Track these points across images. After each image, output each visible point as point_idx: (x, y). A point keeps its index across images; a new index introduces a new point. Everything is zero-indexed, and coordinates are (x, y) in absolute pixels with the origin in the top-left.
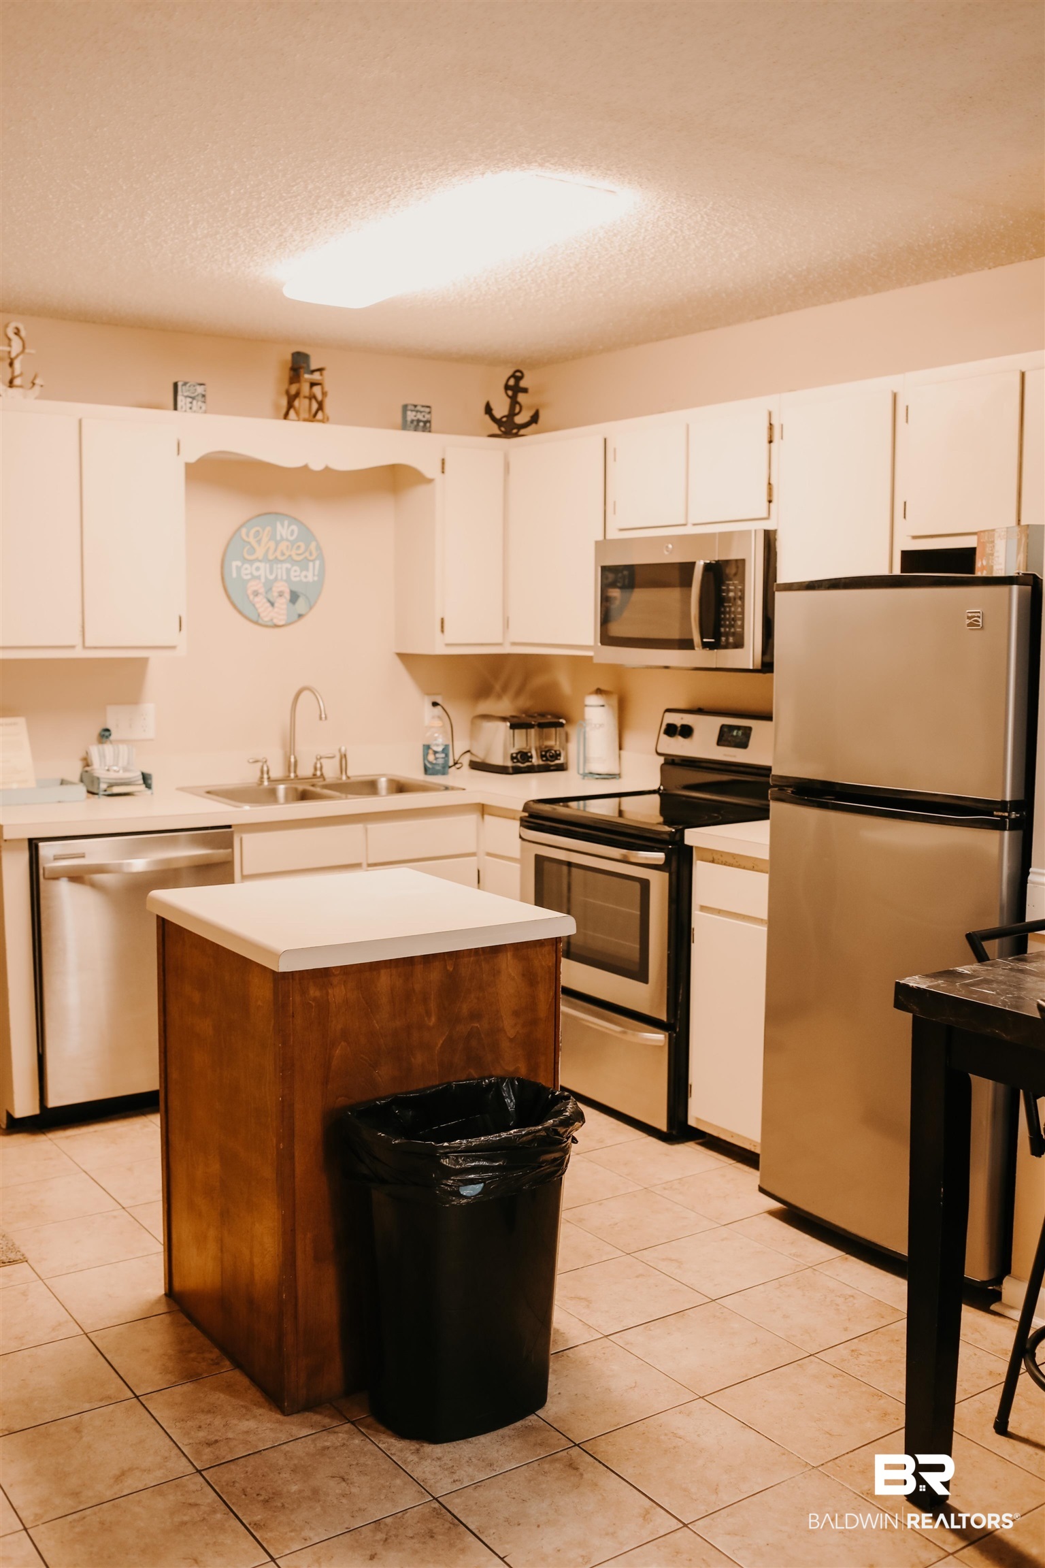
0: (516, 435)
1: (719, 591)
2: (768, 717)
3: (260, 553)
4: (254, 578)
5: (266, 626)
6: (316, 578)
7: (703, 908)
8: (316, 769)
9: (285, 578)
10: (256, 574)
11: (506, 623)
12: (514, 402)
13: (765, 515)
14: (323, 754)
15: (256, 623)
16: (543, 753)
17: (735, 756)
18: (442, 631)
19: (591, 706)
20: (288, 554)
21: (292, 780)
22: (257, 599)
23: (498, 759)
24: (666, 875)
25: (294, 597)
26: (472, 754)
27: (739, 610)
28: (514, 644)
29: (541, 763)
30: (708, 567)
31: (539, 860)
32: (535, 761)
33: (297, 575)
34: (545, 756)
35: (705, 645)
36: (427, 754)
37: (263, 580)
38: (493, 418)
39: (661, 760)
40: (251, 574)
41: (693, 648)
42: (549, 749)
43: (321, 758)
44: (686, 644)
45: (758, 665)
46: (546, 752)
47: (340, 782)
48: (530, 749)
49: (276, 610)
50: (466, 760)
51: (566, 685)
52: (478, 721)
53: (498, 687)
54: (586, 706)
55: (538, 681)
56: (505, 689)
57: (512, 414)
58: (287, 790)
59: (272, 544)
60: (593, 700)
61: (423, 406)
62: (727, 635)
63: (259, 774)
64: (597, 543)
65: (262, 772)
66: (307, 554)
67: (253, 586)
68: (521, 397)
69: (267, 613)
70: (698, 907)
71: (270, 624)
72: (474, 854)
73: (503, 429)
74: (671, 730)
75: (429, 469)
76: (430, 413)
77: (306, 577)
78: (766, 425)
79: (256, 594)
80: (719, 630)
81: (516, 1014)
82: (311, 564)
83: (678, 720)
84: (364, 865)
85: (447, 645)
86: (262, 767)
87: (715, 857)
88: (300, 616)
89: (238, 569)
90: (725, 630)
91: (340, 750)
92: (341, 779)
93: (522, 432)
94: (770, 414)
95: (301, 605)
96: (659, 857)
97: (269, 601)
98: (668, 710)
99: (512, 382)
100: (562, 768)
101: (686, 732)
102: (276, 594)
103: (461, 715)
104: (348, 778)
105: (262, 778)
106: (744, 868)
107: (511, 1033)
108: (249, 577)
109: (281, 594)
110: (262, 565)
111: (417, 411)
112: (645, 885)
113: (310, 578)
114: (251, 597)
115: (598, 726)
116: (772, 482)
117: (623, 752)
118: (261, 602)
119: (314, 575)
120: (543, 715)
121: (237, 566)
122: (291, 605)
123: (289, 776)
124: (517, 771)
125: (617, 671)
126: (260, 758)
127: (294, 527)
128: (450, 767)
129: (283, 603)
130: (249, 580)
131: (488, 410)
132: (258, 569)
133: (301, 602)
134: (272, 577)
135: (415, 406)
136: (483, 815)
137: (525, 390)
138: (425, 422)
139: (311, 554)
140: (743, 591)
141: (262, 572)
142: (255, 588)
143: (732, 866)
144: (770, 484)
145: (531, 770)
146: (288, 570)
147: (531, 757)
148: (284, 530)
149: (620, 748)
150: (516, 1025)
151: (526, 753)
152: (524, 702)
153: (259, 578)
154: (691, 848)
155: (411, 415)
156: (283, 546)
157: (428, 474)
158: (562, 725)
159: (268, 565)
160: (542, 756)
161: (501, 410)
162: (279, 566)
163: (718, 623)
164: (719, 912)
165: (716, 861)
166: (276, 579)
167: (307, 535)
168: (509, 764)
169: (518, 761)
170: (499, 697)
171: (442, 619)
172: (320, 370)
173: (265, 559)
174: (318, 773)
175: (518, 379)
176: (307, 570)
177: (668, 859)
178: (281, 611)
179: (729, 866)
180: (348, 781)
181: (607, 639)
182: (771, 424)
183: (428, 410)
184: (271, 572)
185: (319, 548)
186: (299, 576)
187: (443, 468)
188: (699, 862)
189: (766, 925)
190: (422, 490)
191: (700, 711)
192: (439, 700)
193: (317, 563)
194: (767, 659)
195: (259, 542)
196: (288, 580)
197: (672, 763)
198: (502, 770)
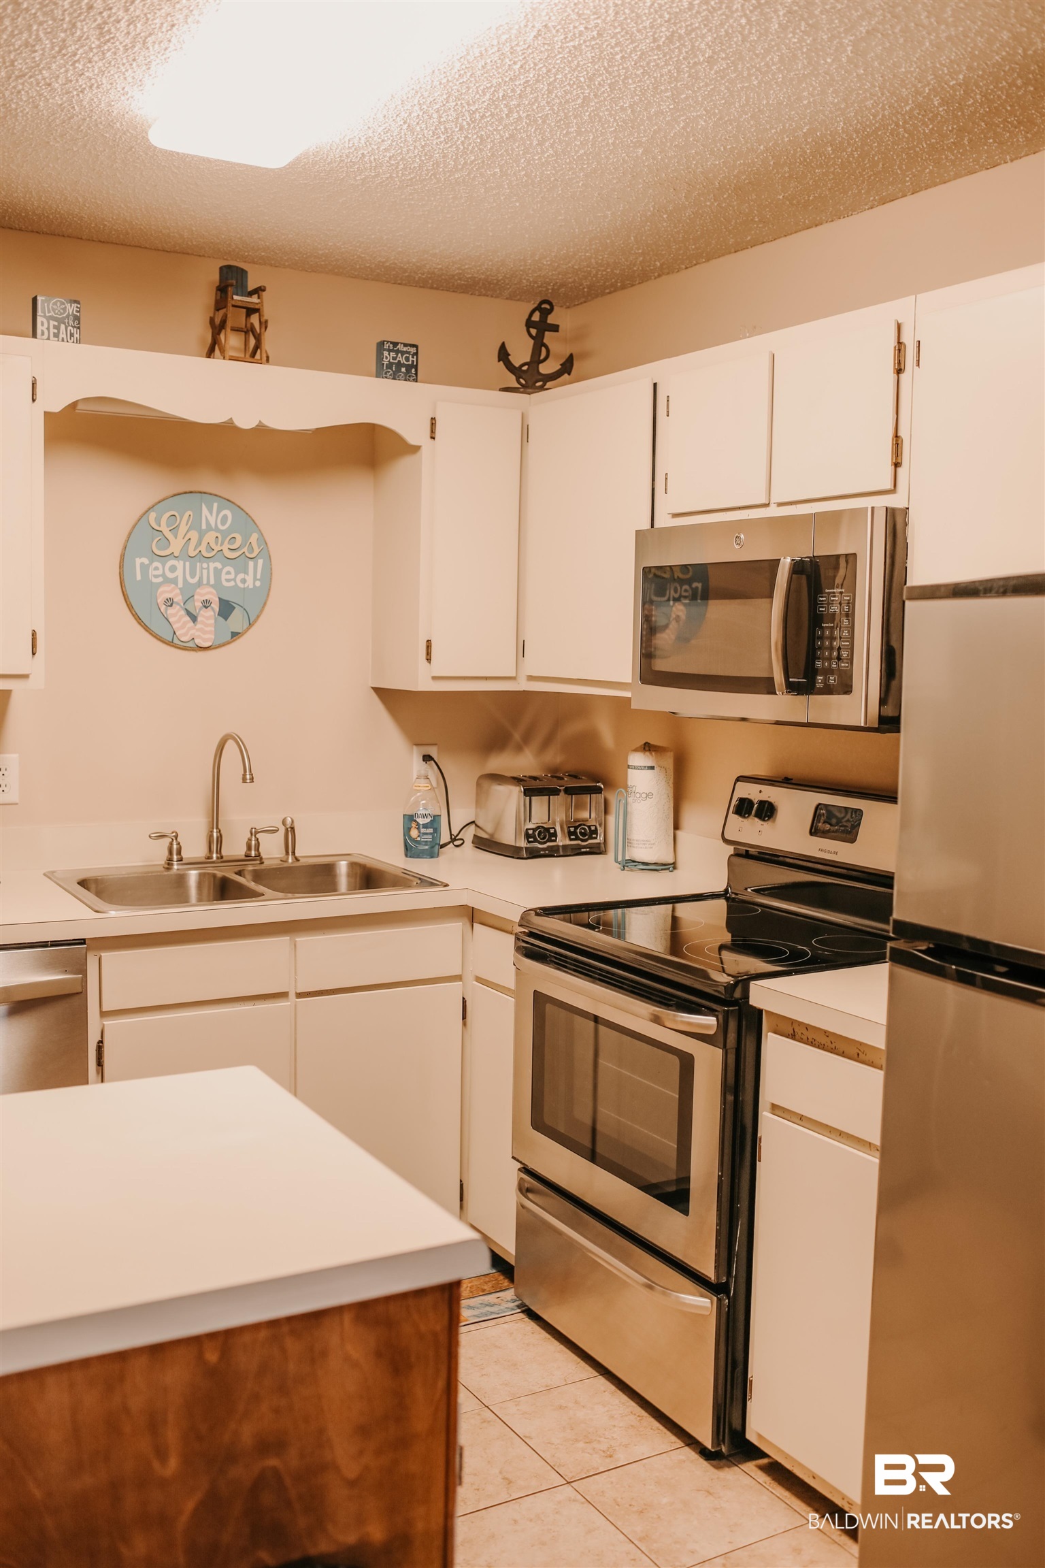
0: (542, 388)
1: (814, 604)
2: (888, 795)
3: (176, 546)
4: (167, 581)
5: (185, 649)
6: (258, 584)
7: (775, 1108)
8: (249, 848)
9: (212, 582)
10: (170, 575)
11: (522, 649)
12: (539, 343)
13: (888, 485)
14: (259, 827)
15: (171, 644)
16: (572, 829)
17: (836, 853)
18: (429, 660)
19: (635, 768)
20: (217, 548)
21: (213, 862)
22: (171, 611)
23: (509, 836)
24: (719, 1052)
25: (226, 609)
26: (476, 825)
27: (845, 633)
28: (531, 678)
29: (568, 842)
30: (798, 568)
31: (540, 1000)
32: (562, 840)
33: (230, 578)
34: (574, 833)
35: (792, 688)
36: (409, 829)
37: (180, 585)
38: (510, 366)
39: (730, 850)
40: (163, 575)
41: (772, 691)
42: (579, 824)
43: (256, 833)
44: (765, 686)
45: (874, 722)
46: (576, 828)
47: (285, 865)
48: (554, 823)
49: (199, 626)
50: (468, 835)
51: (607, 737)
52: (486, 783)
53: (517, 736)
54: (629, 767)
55: (573, 728)
56: (527, 739)
57: (536, 360)
58: (201, 877)
59: (194, 535)
60: (637, 759)
61: (405, 345)
62: (828, 672)
63: (166, 853)
64: (638, 533)
65: (171, 852)
66: (245, 550)
67: (165, 592)
68: (549, 337)
69: (186, 629)
70: (769, 1106)
71: (191, 644)
72: (458, 978)
73: (523, 381)
74: (744, 808)
75: (413, 433)
76: (416, 354)
77: (244, 581)
78: (893, 343)
79: (170, 603)
80: (814, 664)
81: (363, 1431)
82: (251, 563)
83: (754, 792)
84: (292, 995)
85: (434, 678)
86: (171, 844)
87: (795, 1031)
88: (235, 635)
89: (145, 568)
90: (823, 664)
91: (284, 822)
92: (286, 861)
93: (549, 384)
94: (899, 327)
95: (236, 621)
96: (708, 1022)
97: (189, 613)
98: (740, 779)
99: (536, 317)
100: (597, 850)
101: (766, 811)
102: (198, 604)
103: (461, 774)
104: (297, 860)
105: (170, 859)
106: (843, 1054)
107: (351, 1470)
108: (160, 579)
109: (206, 604)
110: (179, 564)
111: (398, 352)
112: (687, 1063)
113: (250, 583)
114: (163, 608)
115: (644, 795)
116: (901, 433)
117: (679, 833)
118: (177, 615)
119: (255, 579)
120: (574, 776)
121: (142, 564)
122: (221, 619)
123: (212, 858)
124: (534, 854)
125: (673, 719)
126: (167, 831)
127: (227, 512)
128: (442, 846)
129: (208, 617)
130: (160, 584)
131: (503, 355)
132: (173, 569)
133: (237, 616)
134: (194, 581)
135: (395, 344)
136: (472, 922)
137: (555, 328)
138: (409, 368)
139: (251, 549)
140: (852, 604)
141: (179, 573)
142: (168, 596)
143: (823, 1049)
144: (897, 436)
145: (553, 853)
146: (218, 572)
147: (555, 834)
148: (211, 515)
149: (676, 827)
150: (361, 1453)
151: (547, 830)
152: (554, 757)
153: (174, 581)
154: (760, 1012)
155: (388, 357)
156: (210, 537)
157: (412, 441)
158: (599, 791)
159: (188, 564)
160: (570, 833)
161: (521, 354)
162: (205, 565)
163: (812, 655)
164: (801, 1119)
165: (797, 1037)
166: (200, 584)
167: (247, 521)
168: (523, 843)
169: (536, 841)
170: (519, 749)
171: (429, 641)
172: (258, 291)
173: (184, 555)
174: (253, 853)
175: (545, 313)
176: (246, 573)
177: (723, 1027)
178: (207, 628)
179: (818, 1047)
180: (297, 864)
181: (651, 675)
182: (899, 343)
183: (413, 350)
184: (193, 575)
185: (263, 541)
186: (234, 580)
187: (433, 431)
188: (770, 1034)
189: (878, 1154)
190: (406, 462)
191: (787, 781)
192: (433, 752)
193: (260, 562)
194: (889, 711)
195: (174, 530)
196: (218, 585)
197: (745, 854)
198: (513, 852)
